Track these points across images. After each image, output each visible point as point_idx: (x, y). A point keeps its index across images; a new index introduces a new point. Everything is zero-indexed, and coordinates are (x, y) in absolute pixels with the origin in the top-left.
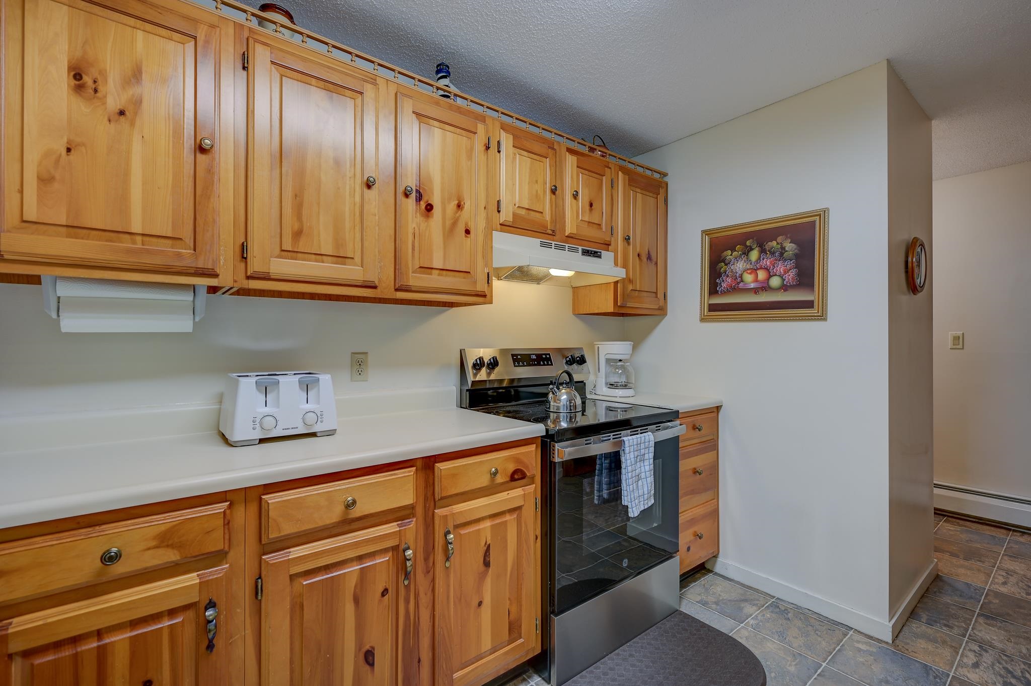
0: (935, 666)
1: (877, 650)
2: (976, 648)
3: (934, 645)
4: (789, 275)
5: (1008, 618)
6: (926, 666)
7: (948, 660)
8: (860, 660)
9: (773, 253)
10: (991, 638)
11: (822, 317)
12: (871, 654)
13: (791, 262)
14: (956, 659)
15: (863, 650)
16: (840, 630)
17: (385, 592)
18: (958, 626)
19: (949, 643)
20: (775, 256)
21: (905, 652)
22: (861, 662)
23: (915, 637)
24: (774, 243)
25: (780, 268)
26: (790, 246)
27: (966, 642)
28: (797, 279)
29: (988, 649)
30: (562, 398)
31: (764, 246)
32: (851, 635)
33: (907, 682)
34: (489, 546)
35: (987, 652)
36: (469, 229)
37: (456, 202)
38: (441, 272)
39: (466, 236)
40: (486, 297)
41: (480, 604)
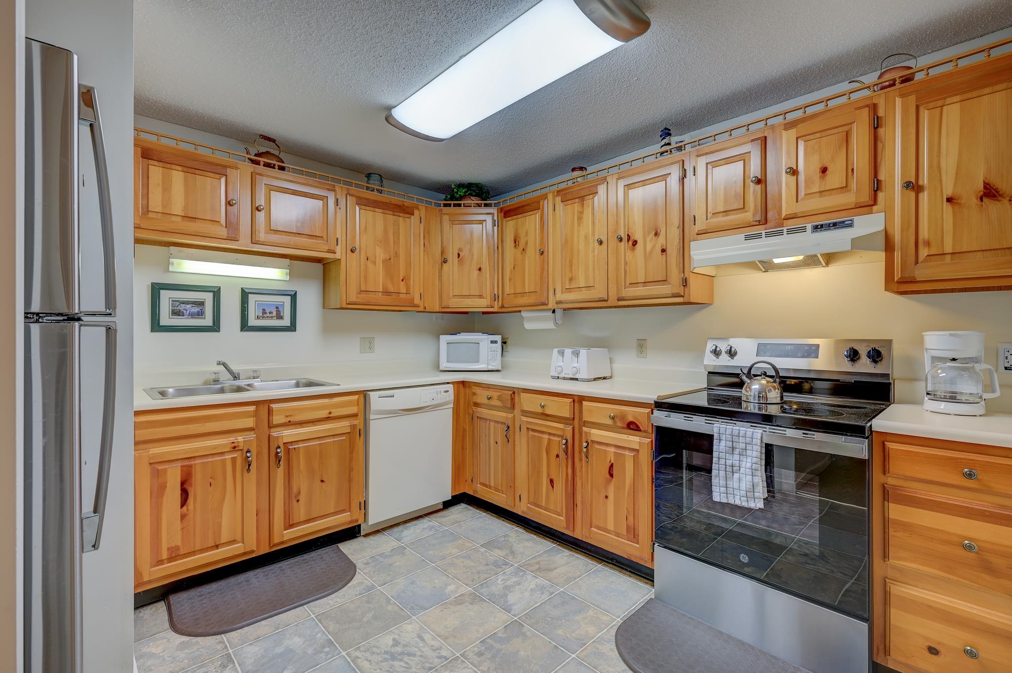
17: (557, 456)
30: (753, 387)
34: (612, 464)
36: (665, 248)
37: (654, 233)
38: (645, 284)
39: (662, 254)
40: (683, 296)
41: (607, 497)
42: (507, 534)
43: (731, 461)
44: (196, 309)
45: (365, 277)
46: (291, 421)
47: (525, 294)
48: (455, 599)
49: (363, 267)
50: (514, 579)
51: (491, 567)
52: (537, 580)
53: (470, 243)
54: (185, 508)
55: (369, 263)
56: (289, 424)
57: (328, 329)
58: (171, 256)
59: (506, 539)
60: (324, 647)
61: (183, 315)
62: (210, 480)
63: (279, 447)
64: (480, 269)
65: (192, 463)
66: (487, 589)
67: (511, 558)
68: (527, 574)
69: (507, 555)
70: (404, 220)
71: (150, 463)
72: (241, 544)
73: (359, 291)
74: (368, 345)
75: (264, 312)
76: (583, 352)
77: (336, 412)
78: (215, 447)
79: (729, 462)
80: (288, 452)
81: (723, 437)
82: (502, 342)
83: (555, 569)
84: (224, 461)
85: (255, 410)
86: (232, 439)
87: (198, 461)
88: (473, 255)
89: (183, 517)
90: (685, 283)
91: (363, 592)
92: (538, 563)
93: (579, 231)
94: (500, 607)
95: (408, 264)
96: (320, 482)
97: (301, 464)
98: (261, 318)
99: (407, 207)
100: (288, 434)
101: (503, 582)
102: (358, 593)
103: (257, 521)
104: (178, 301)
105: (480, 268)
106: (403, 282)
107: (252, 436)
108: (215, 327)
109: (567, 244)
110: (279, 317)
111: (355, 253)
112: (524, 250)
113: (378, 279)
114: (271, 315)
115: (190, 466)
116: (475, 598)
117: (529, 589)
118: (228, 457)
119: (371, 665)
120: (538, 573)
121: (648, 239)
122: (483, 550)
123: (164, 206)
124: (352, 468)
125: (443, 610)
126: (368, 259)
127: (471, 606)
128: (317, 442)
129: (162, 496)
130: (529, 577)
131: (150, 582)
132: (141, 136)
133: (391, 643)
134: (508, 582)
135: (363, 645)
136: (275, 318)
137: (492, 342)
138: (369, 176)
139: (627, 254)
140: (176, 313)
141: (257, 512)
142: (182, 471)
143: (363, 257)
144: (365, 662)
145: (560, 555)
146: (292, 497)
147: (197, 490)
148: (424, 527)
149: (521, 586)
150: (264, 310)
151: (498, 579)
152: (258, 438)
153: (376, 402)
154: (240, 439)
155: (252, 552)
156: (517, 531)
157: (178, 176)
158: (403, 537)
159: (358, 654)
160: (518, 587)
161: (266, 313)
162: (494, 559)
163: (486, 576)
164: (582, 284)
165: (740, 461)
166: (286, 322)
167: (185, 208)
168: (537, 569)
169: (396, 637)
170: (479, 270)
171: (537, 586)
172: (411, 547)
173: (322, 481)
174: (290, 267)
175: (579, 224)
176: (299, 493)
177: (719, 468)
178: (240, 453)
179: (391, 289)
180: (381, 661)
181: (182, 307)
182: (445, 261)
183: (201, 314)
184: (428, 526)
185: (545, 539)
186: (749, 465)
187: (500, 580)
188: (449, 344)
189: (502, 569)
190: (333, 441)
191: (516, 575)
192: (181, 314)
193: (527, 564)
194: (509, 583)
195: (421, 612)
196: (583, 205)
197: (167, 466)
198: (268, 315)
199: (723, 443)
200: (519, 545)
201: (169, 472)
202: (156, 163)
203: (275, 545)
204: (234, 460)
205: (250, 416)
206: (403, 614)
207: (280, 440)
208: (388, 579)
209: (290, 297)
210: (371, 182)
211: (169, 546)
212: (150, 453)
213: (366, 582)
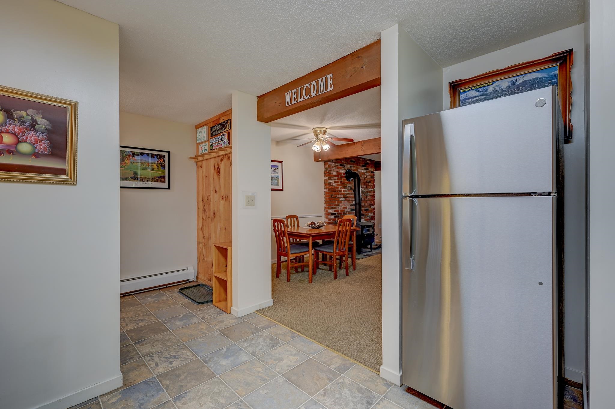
0: (147, 379)
1: (121, 395)
2: (149, 358)
3: (136, 371)
4: (41, 145)
5: (143, 338)
6: (144, 382)
7: (148, 372)
8: (120, 407)
9: (22, 122)
10: (148, 350)
11: (73, 182)
12: (121, 399)
13: (43, 135)
14: (149, 369)
15: (115, 401)
16: (93, 404)
18: (134, 355)
19: (140, 365)
20: (26, 125)
21: (132, 384)
22: (122, 408)
23: (127, 374)
24: (24, 113)
25: (31, 136)
26: (42, 122)
27: (144, 359)
28: (49, 150)
29: (152, 355)
31: (11, 112)
32: (101, 400)
33: (147, 396)
35: (153, 357)
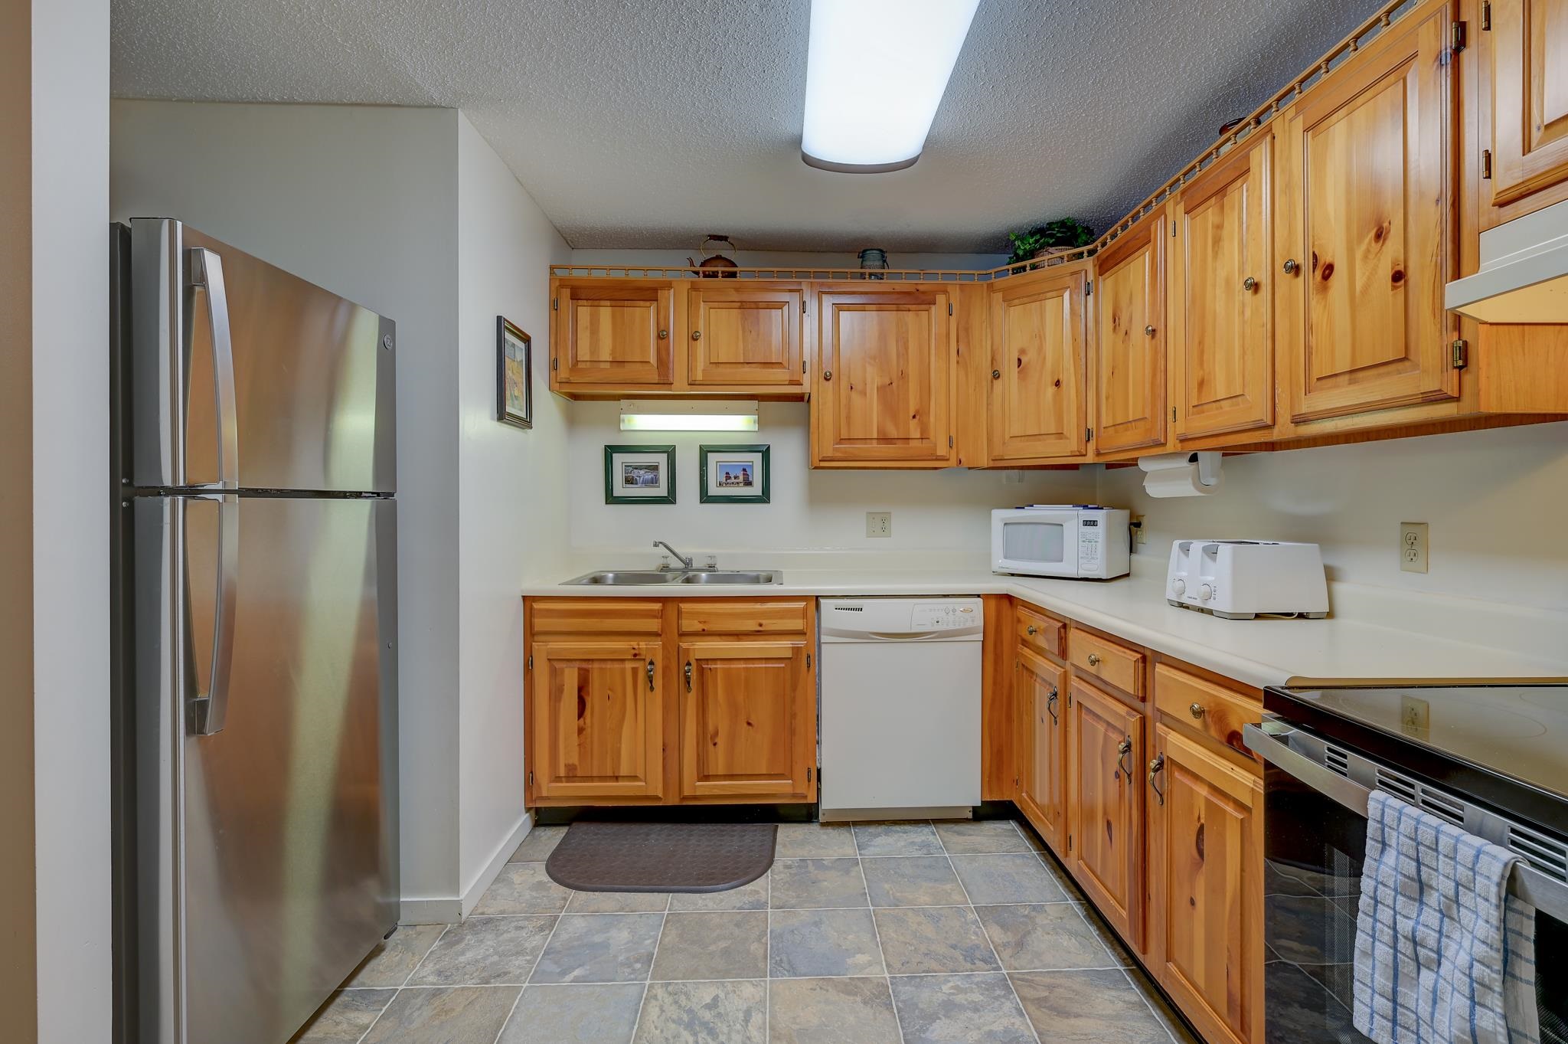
34: (1202, 827)
36: (1401, 268)
37: (1372, 234)
38: (1354, 376)
39: (1394, 288)
40: (1458, 399)
41: (1192, 902)
42: (1043, 906)
43: (1411, 923)
44: (649, 476)
45: (848, 418)
46: (706, 629)
47: (1129, 425)
48: (848, 981)
49: (843, 401)
50: (977, 997)
51: (957, 954)
52: (1018, 1021)
53: (1040, 337)
54: (582, 719)
55: (854, 395)
56: (704, 634)
57: (816, 498)
58: (622, 411)
59: (1033, 914)
60: (637, 961)
61: (637, 484)
62: (609, 692)
63: (689, 664)
64: (1058, 384)
65: (590, 666)
66: (914, 989)
67: (1007, 954)
68: (1008, 999)
69: (1005, 945)
70: (917, 315)
71: (548, 659)
72: (644, 784)
73: (838, 440)
74: (881, 524)
75: (728, 477)
76: (1225, 551)
77: (770, 625)
78: (614, 651)
79: (1405, 926)
80: (701, 672)
81: (1392, 838)
82: (1131, 524)
83: (1077, 1016)
84: (623, 671)
85: (661, 608)
86: (634, 644)
87: (596, 665)
88: (1045, 358)
89: (581, 731)
90: (1463, 358)
91: (746, 907)
92: (1051, 988)
93: (1215, 270)
94: (904, 1035)
95: (926, 389)
96: (745, 725)
97: (719, 691)
98: (724, 485)
99: (923, 293)
100: (703, 647)
101: (952, 991)
102: (738, 905)
103: (664, 759)
104: (631, 466)
105: (1058, 381)
106: (916, 421)
107: (657, 644)
108: (670, 499)
109: (1197, 307)
110: (748, 483)
111: (831, 381)
112: (1126, 333)
113: (869, 415)
114: (737, 481)
115: (587, 671)
116: (880, 996)
117: (986, 1028)
118: (629, 665)
119: (658, 1017)
120: (1032, 1008)
121: (1359, 254)
122: (972, 916)
123: (592, 353)
124: (795, 714)
125: (815, 990)
126: (852, 388)
127: (862, 1005)
128: (742, 665)
129: (560, 701)
130: (1008, 1004)
131: (548, 798)
132: (574, 275)
133: (708, 1000)
134: (960, 996)
135: (676, 984)
136: (742, 484)
137: (1087, 523)
138: (862, 255)
139: (1313, 303)
140: (629, 481)
141: (663, 745)
142: (579, 674)
143: (844, 384)
144: (657, 1009)
145: (1113, 993)
146: (706, 738)
147: (594, 700)
148: (916, 840)
149: (976, 1016)
150: (727, 473)
151: (949, 981)
152: (664, 647)
153: (831, 615)
154: (643, 645)
155: (657, 798)
156: (1068, 907)
157: (605, 313)
158: (871, 845)
159: (660, 992)
160: (969, 1014)
161: (730, 478)
162: (976, 941)
163: (934, 965)
164: (1221, 395)
165: (1440, 932)
166: (756, 490)
167: (613, 352)
168: (1038, 999)
169: (722, 995)
170: (1056, 385)
171: (1006, 1031)
172: (867, 865)
173: (749, 724)
174: (758, 412)
175: (1216, 254)
176: (716, 734)
177: (1373, 928)
178: (642, 663)
179: (893, 433)
180: (674, 1021)
181: (635, 474)
182: (996, 375)
183: (654, 482)
184: (923, 841)
185: (1112, 945)
186: (1463, 959)
187: (951, 984)
188: (1010, 527)
189: (973, 967)
190: (766, 667)
191: (988, 990)
192: (634, 482)
193: (1027, 981)
194: (960, 998)
195: (785, 975)
196: (1222, 207)
197: (565, 666)
198: (733, 480)
199: (1390, 858)
200: (1046, 937)
201: (567, 671)
202: (585, 302)
203: (685, 798)
204: (635, 671)
205: (655, 617)
206: (761, 965)
207: (691, 655)
208: (793, 902)
209: (761, 454)
210: (868, 263)
211: (567, 762)
212: (548, 647)
213: (763, 893)
